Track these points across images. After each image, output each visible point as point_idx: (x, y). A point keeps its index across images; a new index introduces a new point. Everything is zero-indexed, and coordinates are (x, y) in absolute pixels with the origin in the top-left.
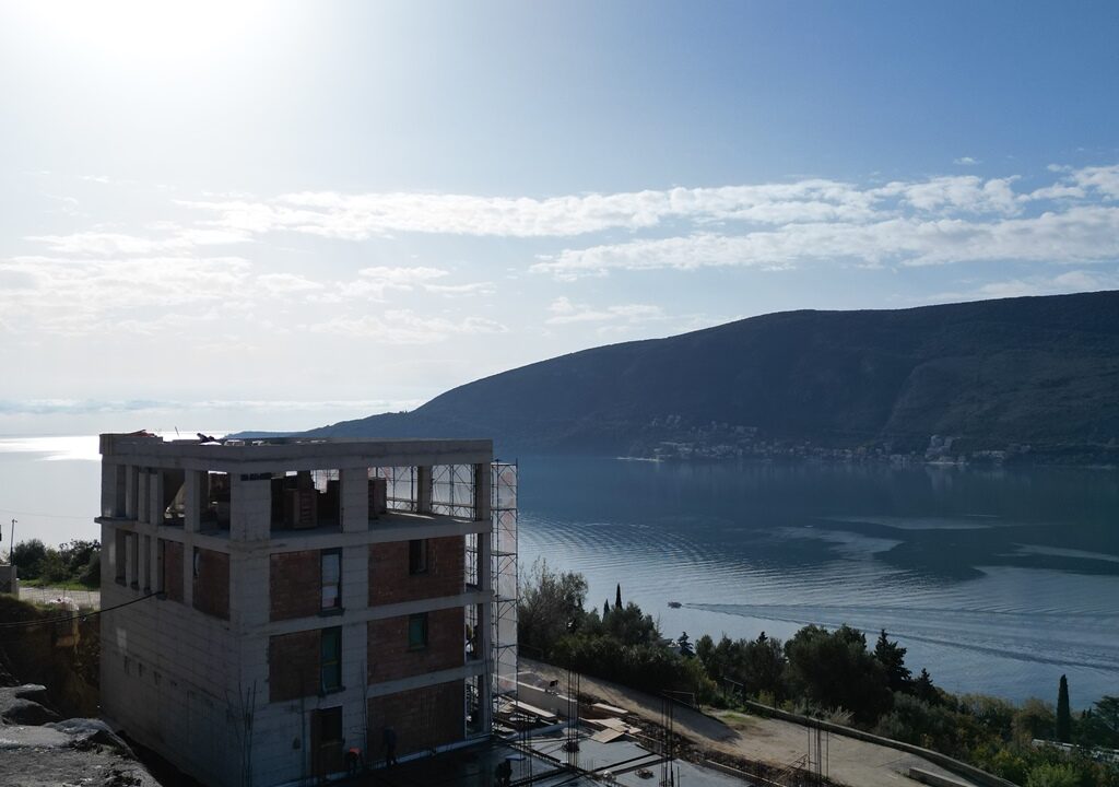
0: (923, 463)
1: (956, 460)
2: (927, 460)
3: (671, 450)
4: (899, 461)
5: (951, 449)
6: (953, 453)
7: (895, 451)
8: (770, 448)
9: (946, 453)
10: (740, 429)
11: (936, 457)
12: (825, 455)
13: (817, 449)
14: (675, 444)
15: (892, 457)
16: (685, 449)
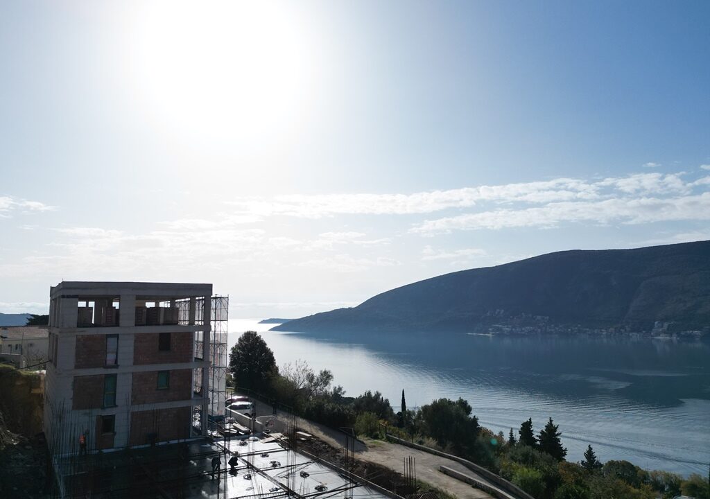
0: (650, 337)
1: (671, 335)
2: (652, 336)
3: (499, 329)
4: (635, 337)
5: (668, 329)
6: (669, 332)
7: (633, 331)
8: (557, 329)
9: (664, 332)
10: (539, 317)
11: (658, 334)
12: (590, 333)
13: (585, 329)
14: (500, 326)
15: (631, 334)
16: (506, 329)
